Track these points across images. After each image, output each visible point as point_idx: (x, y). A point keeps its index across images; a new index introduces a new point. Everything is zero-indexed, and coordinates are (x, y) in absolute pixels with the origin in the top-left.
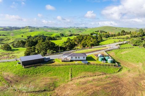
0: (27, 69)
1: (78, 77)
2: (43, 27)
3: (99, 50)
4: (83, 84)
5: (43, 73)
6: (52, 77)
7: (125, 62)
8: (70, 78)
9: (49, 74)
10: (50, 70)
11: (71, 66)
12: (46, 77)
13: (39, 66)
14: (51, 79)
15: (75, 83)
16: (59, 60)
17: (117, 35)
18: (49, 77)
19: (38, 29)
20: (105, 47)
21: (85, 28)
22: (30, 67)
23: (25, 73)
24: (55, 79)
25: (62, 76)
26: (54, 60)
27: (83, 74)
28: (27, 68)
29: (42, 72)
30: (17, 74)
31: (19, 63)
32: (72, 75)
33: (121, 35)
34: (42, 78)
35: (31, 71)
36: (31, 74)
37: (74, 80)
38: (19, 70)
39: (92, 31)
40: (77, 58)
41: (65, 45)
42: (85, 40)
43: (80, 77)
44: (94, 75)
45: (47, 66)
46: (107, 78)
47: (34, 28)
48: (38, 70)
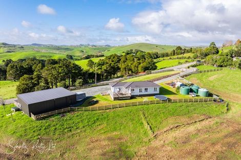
0: (44, 121)
1: (165, 129)
2: (30, 45)
3: (168, 76)
4: (184, 143)
5: (84, 127)
6: (109, 135)
7: (225, 93)
8: (150, 132)
9: (100, 127)
10: (97, 119)
11: (140, 107)
12: (95, 136)
13: (69, 112)
14: (110, 139)
15: (167, 142)
16: (105, 97)
17: (171, 54)
18: (103, 137)
19: (23, 48)
20: (172, 70)
21: (106, 46)
22: (50, 116)
23: (43, 131)
24: (120, 139)
25: (131, 129)
26: (95, 98)
27: (171, 122)
28: (44, 118)
29: (81, 125)
30: (21, 136)
31: (18, 110)
32: (152, 127)
33: (178, 54)
34: (88, 140)
35: (54, 126)
36: (57, 132)
37: (160, 137)
38: (25, 126)
39: (119, 51)
40: (143, 90)
41: (101, 69)
42: (124, 62)
43: (168, 128)
44: (194, 122)
45: (87, 112)
46: (219, 124)
47: (15, 46)
48: (71, 122)
